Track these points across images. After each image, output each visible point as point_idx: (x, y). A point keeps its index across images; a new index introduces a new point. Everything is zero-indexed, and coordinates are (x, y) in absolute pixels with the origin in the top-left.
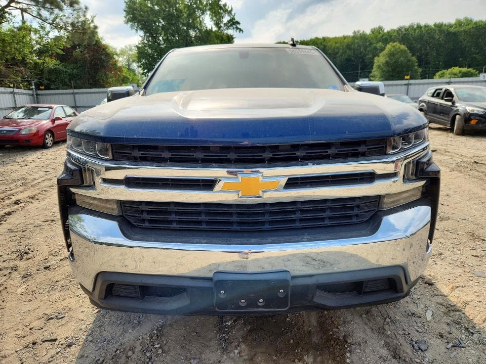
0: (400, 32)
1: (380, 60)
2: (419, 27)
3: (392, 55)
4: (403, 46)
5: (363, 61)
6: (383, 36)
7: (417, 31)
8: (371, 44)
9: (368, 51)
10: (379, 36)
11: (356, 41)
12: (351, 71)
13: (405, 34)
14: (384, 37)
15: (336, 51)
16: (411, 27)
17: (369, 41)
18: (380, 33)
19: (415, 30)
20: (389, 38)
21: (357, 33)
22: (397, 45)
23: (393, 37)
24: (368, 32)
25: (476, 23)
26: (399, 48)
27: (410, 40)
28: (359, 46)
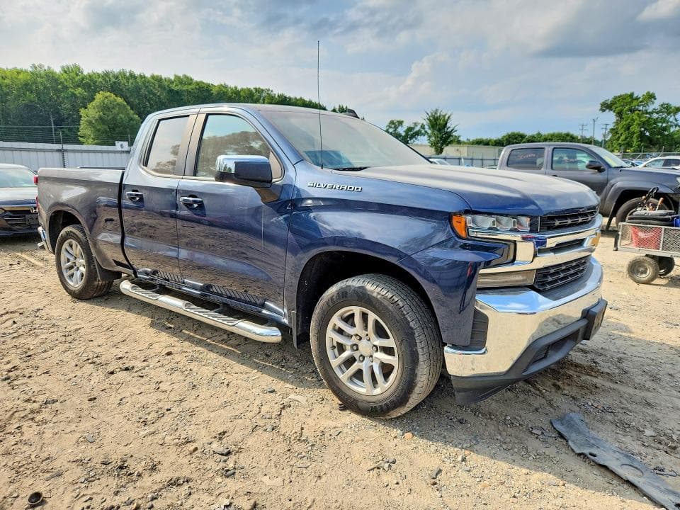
0: (107, 79)
1: (90, 113)
2: (132, 76)
3: (105, 108)
4: (119, 98)
5: (57, 112)
6: (83, 79)
7: (131, 81)
8: (65, 88)
9: (63, 99)
10: (77, 79)
11: (39, 79)
12: (39, 125)
13: (115, 83)
14: (84, 82)
15: (7, 90)
16: (123, 73)
17: (61, 83)
18: (77, 75)
19: (128, 79)
20: (92, 85)
21: (38, 69)
22: (110, 96)
23: (97, 84)
24: (57, 70)
25: (198, 83)
26: (115, 100)
27: (123, 92)
28: (46, 88)
